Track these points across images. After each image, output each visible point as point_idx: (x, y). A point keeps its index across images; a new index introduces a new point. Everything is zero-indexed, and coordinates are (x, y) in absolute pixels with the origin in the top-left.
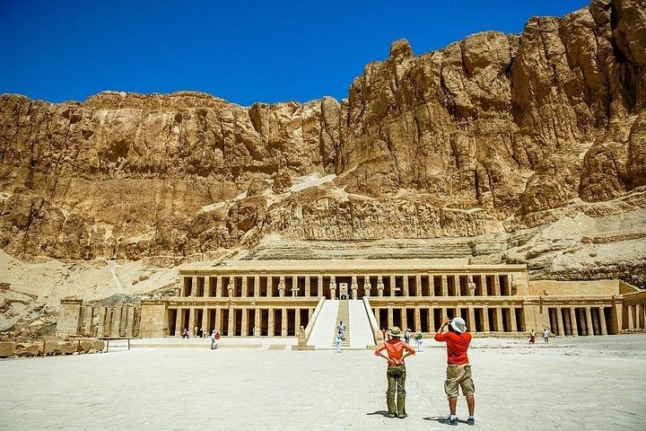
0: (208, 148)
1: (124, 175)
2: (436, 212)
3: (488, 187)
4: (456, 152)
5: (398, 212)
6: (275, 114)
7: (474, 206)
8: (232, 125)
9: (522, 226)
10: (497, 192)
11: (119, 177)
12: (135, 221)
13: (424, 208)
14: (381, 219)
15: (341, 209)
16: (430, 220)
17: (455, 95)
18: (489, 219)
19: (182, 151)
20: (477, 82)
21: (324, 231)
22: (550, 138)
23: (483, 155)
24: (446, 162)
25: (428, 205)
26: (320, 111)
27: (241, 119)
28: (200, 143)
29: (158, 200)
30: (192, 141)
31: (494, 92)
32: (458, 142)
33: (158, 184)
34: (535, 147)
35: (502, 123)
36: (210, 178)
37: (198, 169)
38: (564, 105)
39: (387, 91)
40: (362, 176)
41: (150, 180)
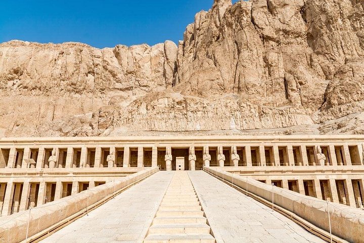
0: (83, 75)
1: (18, 93)
2: (255, 108)
3: (296, 89)
4: (268, 65)
5: (224, 108)
6: (132, 53)
7: (284, 104)
8: (100, 60)
9: (330, 118)
10: (304, 93)
11: (14, 94)
12: (23, 125)
13: (245, 105)
14: (210, 115)
15: (178, 106)
16: (250, 114)
17: (262, 29)
18: (299, 114)
19: (63, 77)
20: (279, 19)
21: (163, 124)
22: (340, 55)
23: (289, 67)
24: (261, 72)
25: (248, 103)
26: (163, 50)
27: (107, 56)
28: (77, 72)
29: (42, 111)
30: (71, 69)
31: (293, 25)
32: (270, 57)
33: (43, 99)
34: (327, 62)
35: (300, 48)
36: (84, 96)
37: (75, 89)
38: (348, 31)
39: (212, 26)
40: (194, 82)
41: (37, 97)
